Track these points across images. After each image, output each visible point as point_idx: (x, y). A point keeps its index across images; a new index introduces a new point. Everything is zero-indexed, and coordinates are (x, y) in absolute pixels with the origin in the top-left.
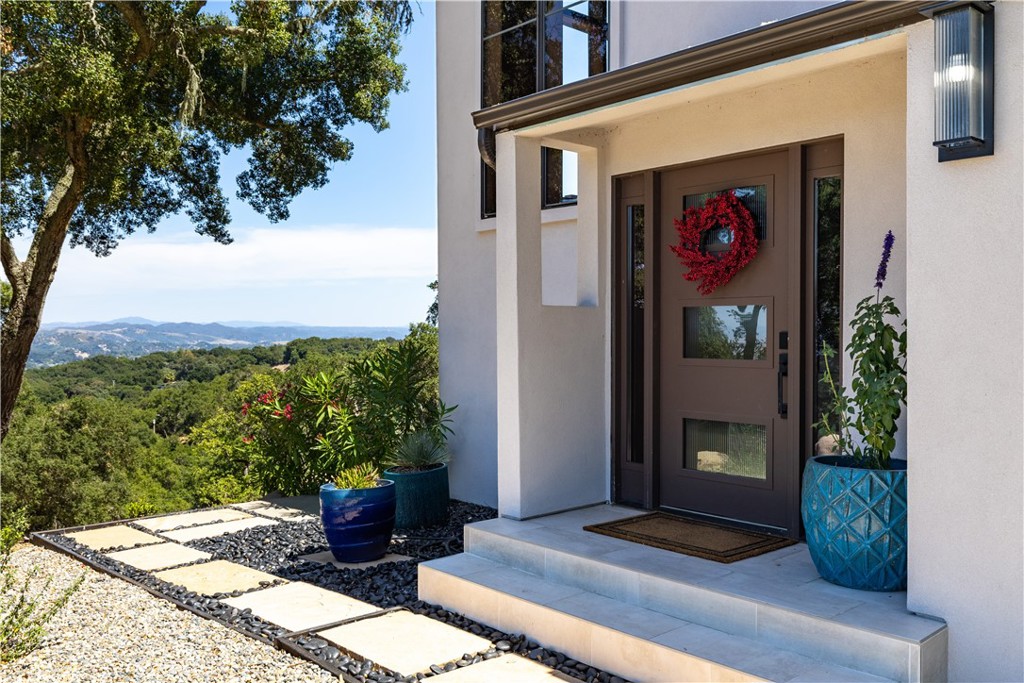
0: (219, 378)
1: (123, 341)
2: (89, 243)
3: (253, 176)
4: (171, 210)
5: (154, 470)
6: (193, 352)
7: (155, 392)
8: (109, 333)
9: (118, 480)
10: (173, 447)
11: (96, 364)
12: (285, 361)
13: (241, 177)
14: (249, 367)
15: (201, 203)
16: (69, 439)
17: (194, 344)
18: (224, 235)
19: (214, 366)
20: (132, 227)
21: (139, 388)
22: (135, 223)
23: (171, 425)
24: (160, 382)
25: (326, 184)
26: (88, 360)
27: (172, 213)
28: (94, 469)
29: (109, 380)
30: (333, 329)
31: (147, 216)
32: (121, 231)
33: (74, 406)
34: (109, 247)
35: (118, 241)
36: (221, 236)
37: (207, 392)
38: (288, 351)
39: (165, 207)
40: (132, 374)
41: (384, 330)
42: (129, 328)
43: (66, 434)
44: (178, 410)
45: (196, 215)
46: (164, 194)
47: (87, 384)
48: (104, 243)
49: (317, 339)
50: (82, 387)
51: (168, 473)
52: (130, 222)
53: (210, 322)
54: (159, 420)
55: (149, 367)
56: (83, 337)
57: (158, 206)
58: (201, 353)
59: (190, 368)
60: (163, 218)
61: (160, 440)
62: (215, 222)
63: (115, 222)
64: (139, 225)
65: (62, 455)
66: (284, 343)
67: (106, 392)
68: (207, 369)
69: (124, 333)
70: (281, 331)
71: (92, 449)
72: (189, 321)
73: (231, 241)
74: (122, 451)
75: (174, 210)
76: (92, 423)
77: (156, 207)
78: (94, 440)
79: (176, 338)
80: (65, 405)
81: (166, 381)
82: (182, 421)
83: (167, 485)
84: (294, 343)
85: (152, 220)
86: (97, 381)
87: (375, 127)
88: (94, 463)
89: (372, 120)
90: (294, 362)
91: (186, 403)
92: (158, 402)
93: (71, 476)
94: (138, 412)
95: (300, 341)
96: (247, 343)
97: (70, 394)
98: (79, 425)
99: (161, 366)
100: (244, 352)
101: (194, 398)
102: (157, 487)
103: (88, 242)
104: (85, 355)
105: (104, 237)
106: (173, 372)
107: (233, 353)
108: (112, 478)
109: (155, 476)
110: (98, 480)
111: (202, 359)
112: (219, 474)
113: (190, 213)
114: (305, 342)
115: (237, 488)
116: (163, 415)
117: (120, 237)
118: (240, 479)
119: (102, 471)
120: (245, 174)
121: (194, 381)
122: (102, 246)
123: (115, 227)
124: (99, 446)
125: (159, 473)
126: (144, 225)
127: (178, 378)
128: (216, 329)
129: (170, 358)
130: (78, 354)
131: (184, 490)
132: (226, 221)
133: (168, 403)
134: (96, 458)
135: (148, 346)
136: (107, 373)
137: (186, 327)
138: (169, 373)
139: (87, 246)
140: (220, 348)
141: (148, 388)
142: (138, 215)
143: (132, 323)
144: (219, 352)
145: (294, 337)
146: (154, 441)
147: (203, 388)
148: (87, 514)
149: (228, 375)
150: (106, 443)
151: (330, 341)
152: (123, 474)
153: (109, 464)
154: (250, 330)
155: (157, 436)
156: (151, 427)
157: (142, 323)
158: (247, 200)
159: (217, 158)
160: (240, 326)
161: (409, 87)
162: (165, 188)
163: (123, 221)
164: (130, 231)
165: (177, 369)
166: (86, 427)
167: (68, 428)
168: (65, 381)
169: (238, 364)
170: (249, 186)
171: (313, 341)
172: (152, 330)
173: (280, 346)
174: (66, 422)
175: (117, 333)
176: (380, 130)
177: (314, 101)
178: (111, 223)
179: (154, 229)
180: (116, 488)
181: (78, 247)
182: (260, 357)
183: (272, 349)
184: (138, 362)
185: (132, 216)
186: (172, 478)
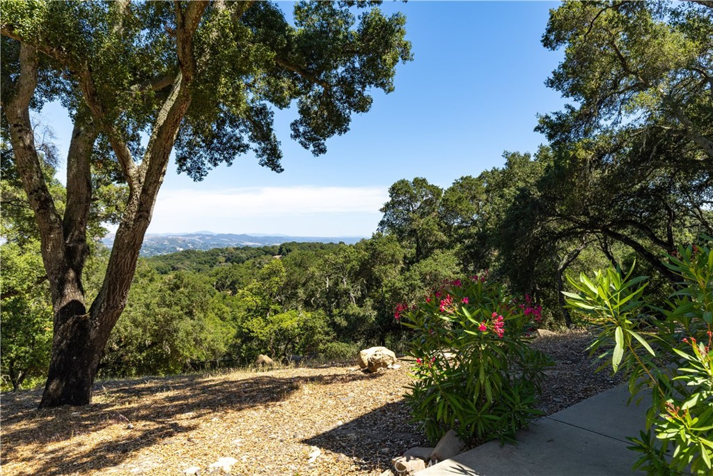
0: (247, 262)
1: (199, 242)
2: (190, 173)
3: (301, 123)
4: (242, 151)
5: (216, 310)
6: (234, 248)
7: (216, 268)
8: (193, 238)
9: (199, 319)
10: (224, 297)
11: (186, 254)
12: (279, 254)
13: (292, 124)
14: (262, 256)
15: (263, 145)
16: (173, 297)
17: (234, 245)
18: (278, 166)
19: (244, 255)
20: (217, 162)
21: (207, 266)
22: (219, 160)
23: (223, 286)
24: (218, 263)
25: (348, 132)
26: (183, 251)
27: (242, 153)
28: (186, 313)
29: (192, 262)
30: (302, 238)
31: (226, 155)
32: (210, 165)
33: (176, 277)
34: (202, 175)
35: (208, 171)
36: (276, 167)
37: (242, 270)
38: (281, 248)
39: (238, 149)
40: (204, 259)
41: (327, 239)
42: (202, 236)
43: (171, 294)
44: (227, 277)
45: (259, 153)
46: (238, 139)
47: (182, 264)
48: (199, 172)
49: (295, 243)
50: (179, 265)
51: (223, 312)
52: (216, 159)
53: (241, 234)
54: (217, 283)
55: (212, 255)
56: (180, 240)
57: (234, 148)
58: (237, 249)
59: (232, 256)
60: (237, 156)
61: (218, 293)
62: (272, 158)
63: (206, 158)
64: (221, 161)
65: (169, 306)
66: (279, 245)
67: (191, 268)
68: (240, 257)
69: (200, 239)
70: (276, 238)
71: (185, 302)
72: (231, 233)
73: (282, 170)
74: (202, 303)
75: (244, 151)
76: (185, 287)
77: (232, 149)
78: (187, 296)
79: (225, 241)
80: (171, 276)
81: (220, 263)
82: (229, 283)
83: (223, 319)
84: (284, 245)
85: (230, 157)
86: (187, 262)
87: (385, 90)
88: (186, 310)
89: (383, 85)
90: (284, 254)
91: (231, 275)
92: (217, 274)
93: (172, 319)
94: (207, 278)
95: (287, 243)
96: (259, 244)
97: (174, 269)
98: (178, 287)
99: (218, 255)
100: (258, 249)
101: (235, 272)
102: (217, 319)
103: (189, 171)
104: (181, 249)
105: (199, 168)
106: (224, 258)
107: (253, 249)
108: (196, 318)
109: (216, 314)
110: (188, 319)
111: (238, 252)
112: (253, 315)
113: (256, 151)
114: (289, 244)
115: (263, 324)
116: (219, 280)
117: (209, 169)
118: (265, 318)
119: (190, 314)
120: (296, 121)
121: (235, 263)
122: (198, 174)
123: (206, 162)
124: (189, 300)
125: (219, 313)
126: (224, 161)
127: (226, 262)
128: (244, 237)
129: (222, 251)
130: (178, 249)
131: (232, 322)
132: (279, 157)
133: (222, 274)
134: (187, 307)
135: (211, 245)
136: (192, 259)
137: (230, 236)
138: (222, 259)
139: (188, 174)
140: (247, 246)
141: (211, 266)
142: (220, 155)
143: (204, 234)
144: (246, 248)
145: (283, 242)
146: (215, 294)
147: (239, 267)
148: (182, 340)
149: (252, 260)
150: (193, 298)
151: (301, 244)
152: (202, 315)
153: (194, 311)
154: (261, 238)
155: (216, 291)
156: (213, 286)
157: (208, 234)
158: (298, 140)
159: (272, 116)
160: (256, 235)
161: (414, 57)
162: (238, 135)
163: (211, 158)
164: (216, 165)
165: (225, 257)
166: (182, 289)
167: (172, 290)
168: (171, 262)
169: (256, 255)
170: (298, 130)
171: (294, 243)
172: (213, 237)
173: (277, 246)
174: (172, 286)
175: (196, 238)
176: (388, 92)
177: (343, 71)
178: (203, 159)
179: (231, 163)
180: (198, 324)
181: (182, 173)
182: (268, 251)
183: (273, 247)
184: (207, 253)
185: (217, 156)
186: (225, 315)
